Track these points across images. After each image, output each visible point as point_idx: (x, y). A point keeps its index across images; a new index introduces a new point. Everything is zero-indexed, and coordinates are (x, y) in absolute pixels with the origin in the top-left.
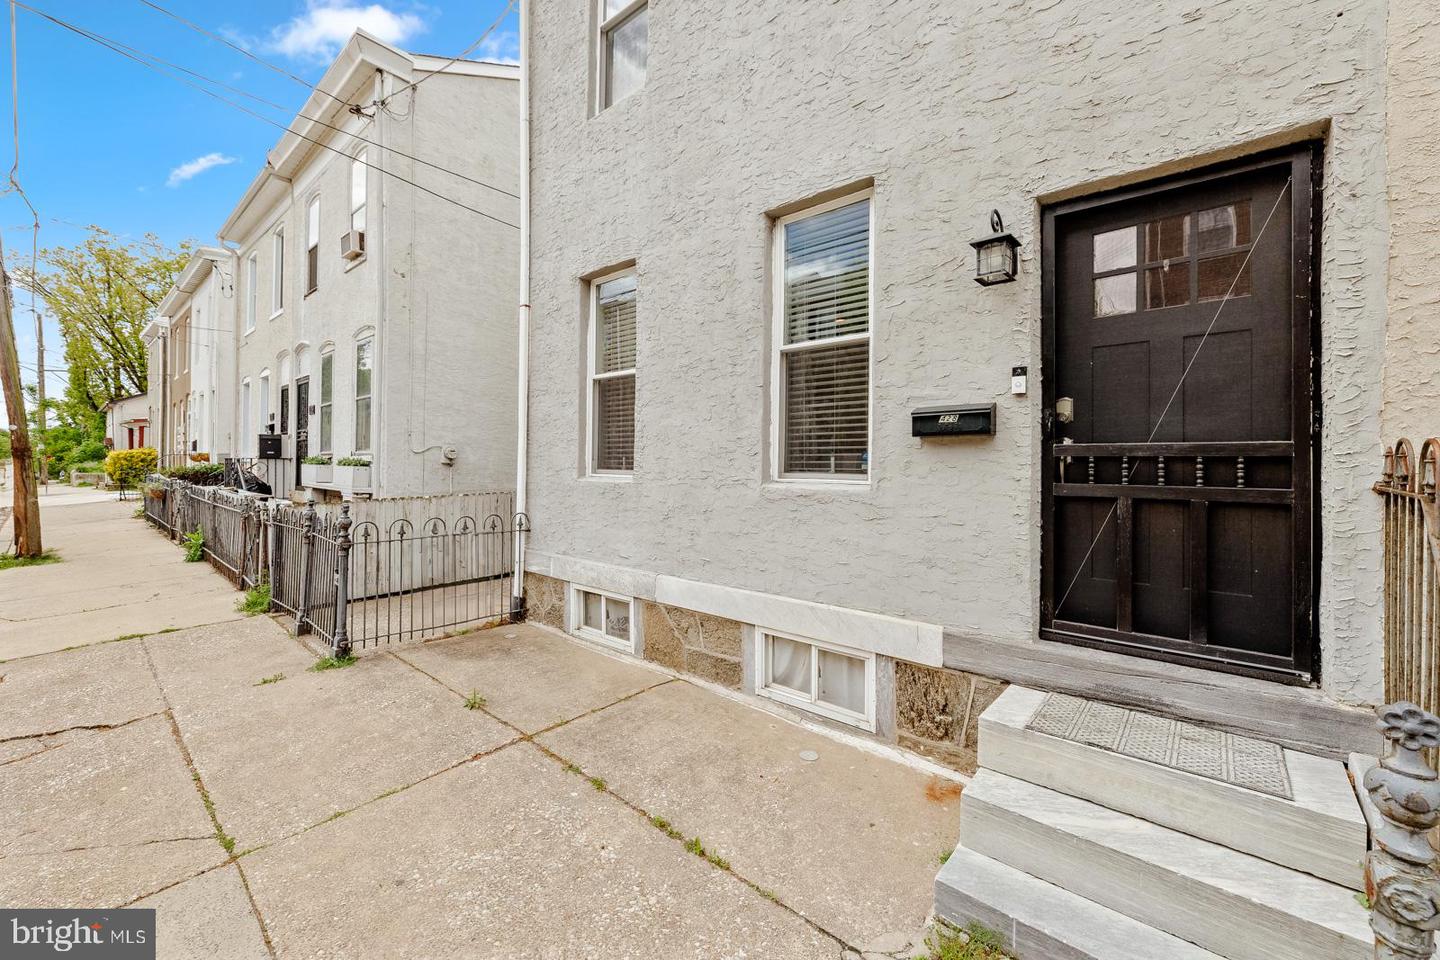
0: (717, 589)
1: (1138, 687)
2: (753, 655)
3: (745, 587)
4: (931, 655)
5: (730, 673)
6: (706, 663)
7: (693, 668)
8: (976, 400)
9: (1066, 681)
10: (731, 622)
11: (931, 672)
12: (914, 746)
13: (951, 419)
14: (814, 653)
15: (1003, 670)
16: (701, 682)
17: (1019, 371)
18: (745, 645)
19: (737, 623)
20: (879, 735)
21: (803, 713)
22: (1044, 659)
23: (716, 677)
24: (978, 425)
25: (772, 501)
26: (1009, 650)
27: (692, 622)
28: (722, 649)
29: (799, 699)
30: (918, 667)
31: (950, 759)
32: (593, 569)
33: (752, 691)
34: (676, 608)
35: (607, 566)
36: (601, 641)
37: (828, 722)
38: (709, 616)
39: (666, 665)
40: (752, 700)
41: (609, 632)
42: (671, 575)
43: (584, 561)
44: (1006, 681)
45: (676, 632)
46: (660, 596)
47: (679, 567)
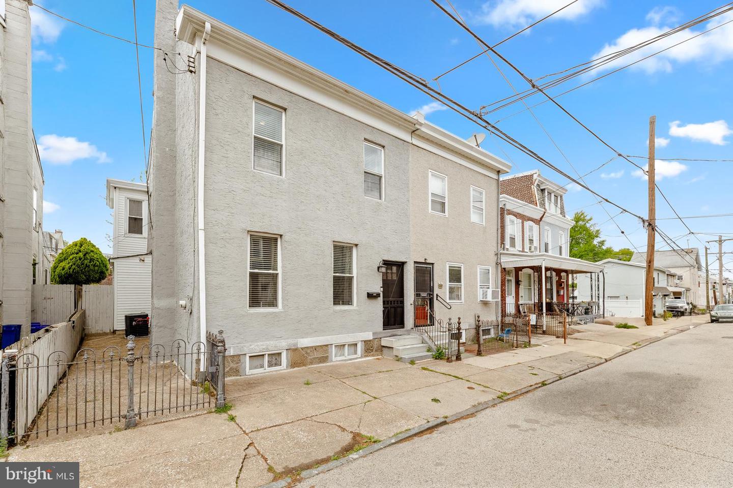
0: (321, 338)
1: (394, 333)
2: (332, 352)
3: (329, 335)
4: (371, 338)
5: (324, 359)
6: (317, 360)
7: (311, 363)
8: (376, 291)
9: (388, 335)
10: (325, 345)
11: (370, 341)
12: (367, 356)
13: (374, 295)
14: (333, 346)
15: (380, 337)
16: (316, 366)
17: (381, 287)
18: (329, 350)
19: (327, 345)
20: (361, 357)
21: (344, 360)
22: (385, 333)
23: (320, 362)
24: (378, 295)
25: (336, 312)
26: (380, 333)
27: (312, 349)
28: (321, 354)
29: (343, 358)
30: (368, 341)
31: (373, 355)
32: (262, 345)
33: (332, 361)
34: (306, 347)
35: (272, 342)
36: (265, 371)
37: (351, 359)
38: (318, 346)
39: (300, 366)
40: (331, 363)
41: (269, 366)
42: (303, 338)
43: (256, 344)
44: (381, 338)
45: (305, 355)
46: (300, 346)
47: (306, 335)
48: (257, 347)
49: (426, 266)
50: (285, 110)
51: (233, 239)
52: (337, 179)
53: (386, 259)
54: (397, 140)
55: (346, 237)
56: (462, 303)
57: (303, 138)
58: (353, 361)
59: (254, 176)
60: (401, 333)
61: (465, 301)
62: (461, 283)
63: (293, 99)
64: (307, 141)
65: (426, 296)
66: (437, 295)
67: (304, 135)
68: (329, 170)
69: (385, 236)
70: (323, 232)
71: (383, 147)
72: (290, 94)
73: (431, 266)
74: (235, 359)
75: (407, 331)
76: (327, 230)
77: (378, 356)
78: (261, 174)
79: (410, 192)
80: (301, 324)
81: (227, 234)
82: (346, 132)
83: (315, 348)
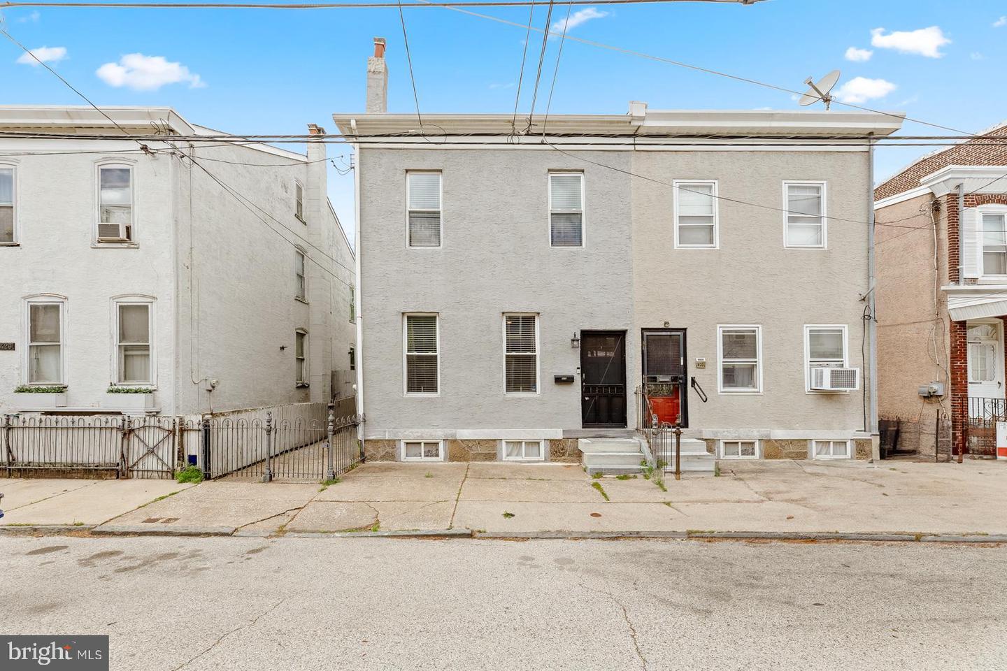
0: (486, 431)
2: (501, 449)
3: (497, 429)
4: (559, 437)
5: (492, 456)
6: (482, 456)
7: (474, 459)
8: (569, 374)
9: (590, 436)
10: (492, 440)
11: (559, 440)
12: (555, 461)
13: (565, 379)
14: (523, 444)
15: (576, 436)
16: (479, 463)
17: (578, 368)
18: (498, 446)
19: (495, 440)
20: (546, 461)
21: (520, 462)
22: (584, 432)
23: (486, 459)
24: (570, 380)
26: (577, 431)
27: (474, 443)
28: (488, 450)
29: (519, 458)
30: (556, 440)
31: (564, 461)
32: (418, 432)
33: (501, 460)
34: (467, 440)
35: (427, 430)
36: (421, 460)
37: (529, 462)
38: (482, 440)
39: (461, 461)
40: (501, 463)
41: (426, 456)
42: (464, 428)
43: (411, 430)
44: (577, 439)
45: (466, 449)
46: (459, 437)
47: (467, 425)
48: (413, 434)
49: (669, 333)
50: (441, 171)
51: (388, 323)
52: (509, 234)
53: (587, 327)
54: (607, 153)
55: (521, 306)
56: (759, 392)
57: (462, 196)
58: (532, 464)
59: (407, 254)
60: (615, 435)
61: (767, 389)
62: (756, 358)
63: (450, 156)
64: (466, 199)
65: (668, 380)
66: (693, 380)
67: (463, 192)
68: (496, 225)
69: (586, 297)
70: (488, 304)
71: (583, 171)
72: (446, 152)
73: (681, 333)
74: (391, 443)
75: (628, 432)
76: (494, 299)
77: (572, 462)
78: (415, 251)
79: (634, 224)
80: (461, 412)
81: (382, 319)
82: (519, 171)
83: (480, 442)
